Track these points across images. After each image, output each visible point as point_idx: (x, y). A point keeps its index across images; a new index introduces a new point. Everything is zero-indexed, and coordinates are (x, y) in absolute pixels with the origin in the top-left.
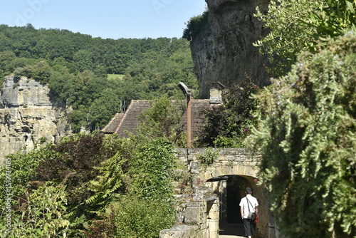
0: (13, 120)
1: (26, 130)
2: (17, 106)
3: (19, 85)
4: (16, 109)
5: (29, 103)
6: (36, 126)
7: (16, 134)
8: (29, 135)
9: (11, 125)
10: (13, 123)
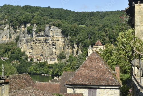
0: (48, 41)
1: (53, 45)
2: (50, 36)
3: (51, 29)
4: (50, 37)
5: (54, 35)
6: (57, 43)
7: (49, 46)
8: (54, 47)
9: (48, 43)
10: (48, 42)
